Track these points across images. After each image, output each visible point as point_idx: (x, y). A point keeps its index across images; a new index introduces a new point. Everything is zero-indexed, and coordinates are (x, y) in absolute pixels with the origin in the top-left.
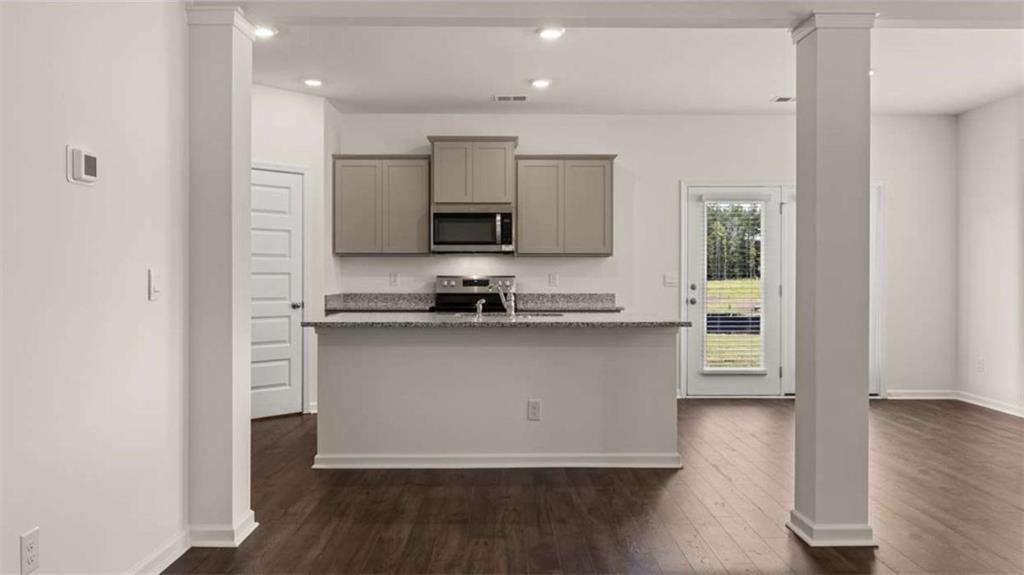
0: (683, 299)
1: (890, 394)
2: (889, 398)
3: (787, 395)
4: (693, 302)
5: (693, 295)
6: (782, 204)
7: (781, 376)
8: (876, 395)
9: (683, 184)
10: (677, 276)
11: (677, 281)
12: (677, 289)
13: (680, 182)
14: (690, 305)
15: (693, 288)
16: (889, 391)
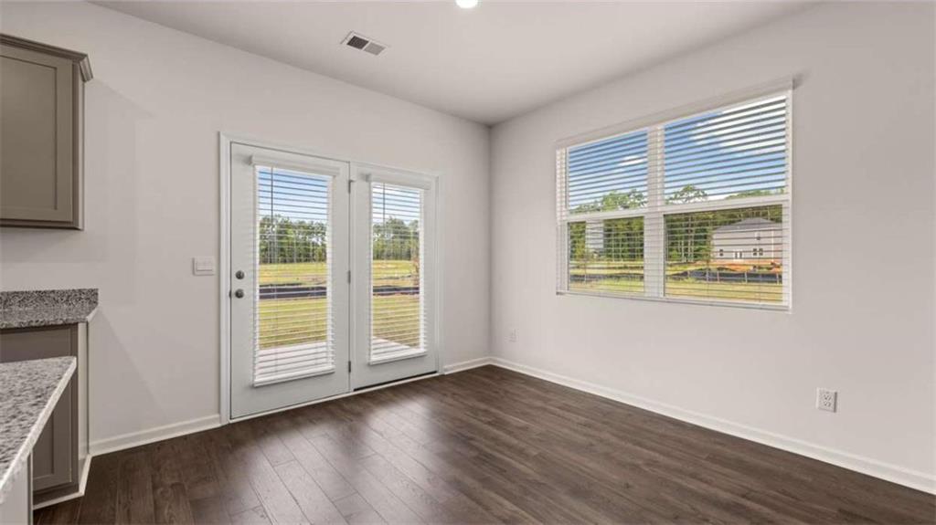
0: (225, 293)
1: (446, 370)
2: (446, 373)
3: (355, 390)
4: (239, 295)
5: (238, 285)
6: (350, 182)
7: (350, 371)
8: (435, 372)
9: (222, 137)
10: (213, 259)
11: (214, 268)
12: (213, 280)
13: (219, 134)
14: (235, 299)
15: (240, 276)
16: (446, 367)
